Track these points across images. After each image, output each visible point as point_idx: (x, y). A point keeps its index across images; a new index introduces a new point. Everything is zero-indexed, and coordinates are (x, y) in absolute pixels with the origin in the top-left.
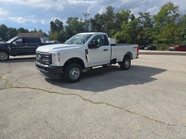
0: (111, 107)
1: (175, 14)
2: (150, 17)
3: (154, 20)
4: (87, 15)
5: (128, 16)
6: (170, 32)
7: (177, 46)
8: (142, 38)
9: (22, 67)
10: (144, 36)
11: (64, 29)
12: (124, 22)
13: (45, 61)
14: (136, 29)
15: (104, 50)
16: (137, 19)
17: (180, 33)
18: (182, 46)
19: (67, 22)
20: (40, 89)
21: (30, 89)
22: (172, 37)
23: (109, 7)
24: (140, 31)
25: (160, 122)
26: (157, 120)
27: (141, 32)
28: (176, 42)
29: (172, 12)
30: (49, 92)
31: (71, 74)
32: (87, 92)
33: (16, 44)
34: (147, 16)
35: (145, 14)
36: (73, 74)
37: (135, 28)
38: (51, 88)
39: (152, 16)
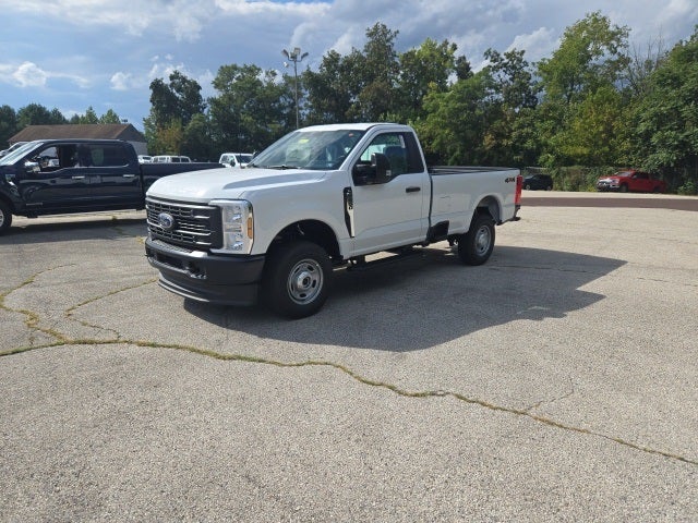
0: (481, 409)
1: (616, 57)
2: (526, 69)
3: (540, 80)
4: (299, 58)
5: (448, 64)
6: (599, 122)
7: (627, 174)
8: (499, 145)
9: (73, 259)
10: (509, 137)
11: (206, 110)
12: (431, 84)
13: (191, 236)
14: (477, 112)
15: (408, 190)
16: (480, 74)
17: (636, 125)
18: (644, 175)
19: (217, 85)
20: (178, 347)
21: (134, 348)
22: (606, 142)
23: (376, 28)
24: (491, 121)
25: (682, 459)
26: (667, 452)
27: (497, 124)
28: (624, 160)
29: (604, 49)
30: (218, 357)
31: (294, 286)
32: (367, 352)
33: (37, 169)
34: (514, 63)
35: (509, 56)
36: (300, 283)
37: (473, 108)
38: (219, 343)
39: (533, 64)
